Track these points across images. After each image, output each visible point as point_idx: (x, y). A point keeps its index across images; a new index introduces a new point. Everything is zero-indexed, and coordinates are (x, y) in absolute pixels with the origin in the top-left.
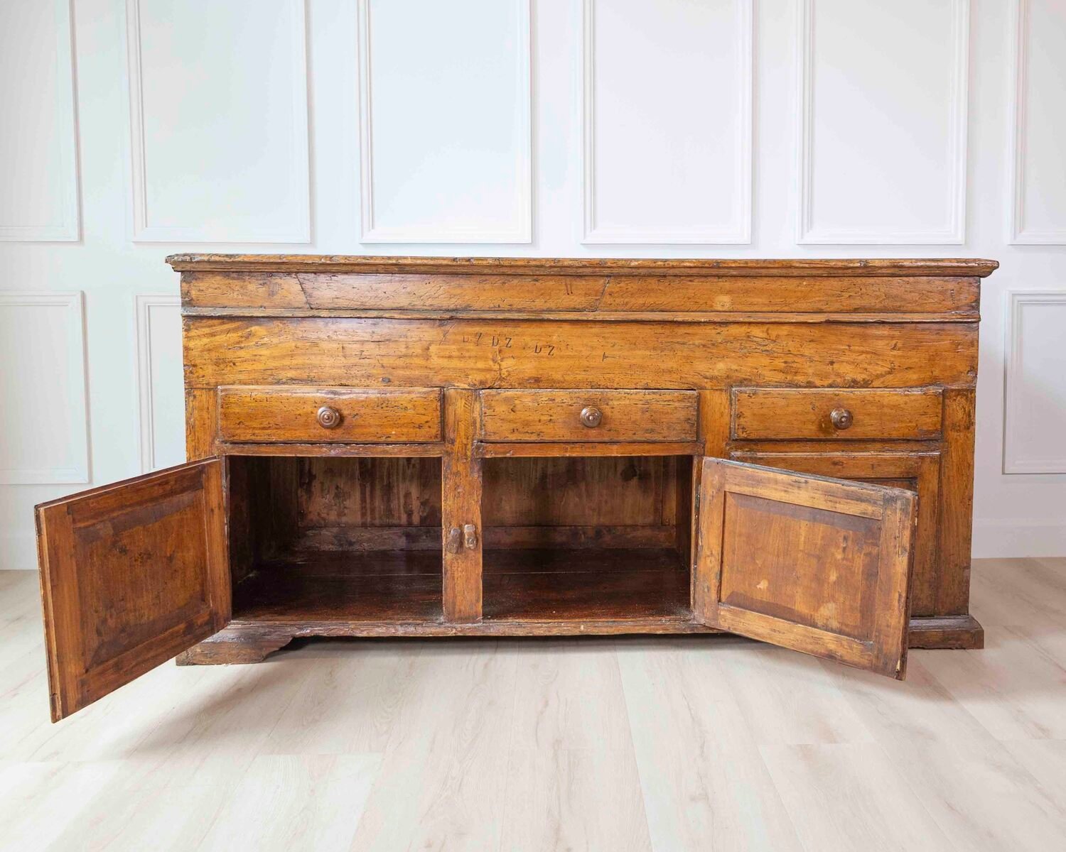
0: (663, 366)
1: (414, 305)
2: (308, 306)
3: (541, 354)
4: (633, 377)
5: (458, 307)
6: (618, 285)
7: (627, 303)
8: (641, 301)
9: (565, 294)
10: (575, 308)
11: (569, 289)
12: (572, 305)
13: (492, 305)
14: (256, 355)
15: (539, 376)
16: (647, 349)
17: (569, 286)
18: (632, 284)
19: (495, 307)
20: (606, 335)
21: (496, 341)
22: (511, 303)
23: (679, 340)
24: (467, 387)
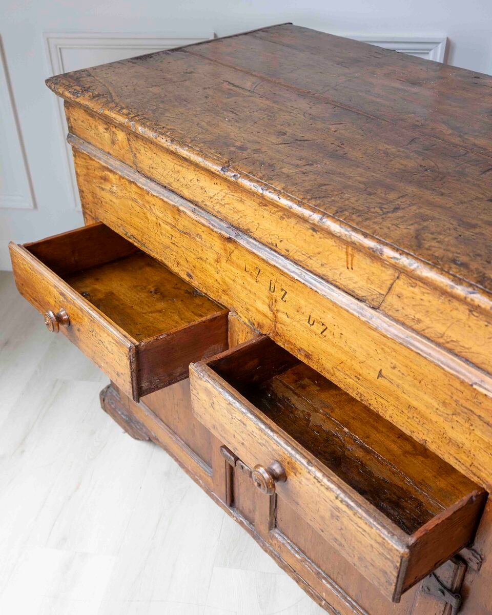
0: (452, 434)
1: (206, 205)
2: (134, 167)
3: (314, 327)
4: (409, 420)
5: (241, 226)
6: (411, 288)
7: (419, 321)
8: (439, 328)
9: (343, 266)
10: (353, 291)
11: (350, 262)
12: (351, 286)
13: (270, 241)
14: (111, 201)
15: (311, 353)
16: (436, 398)
17: (350, 259)
18: (431, 298)
19: (272, 245)
20: (387, 349)
21: (272, 286)
22: (288, 248)
23: (483, 415)
24: (246, 321)
